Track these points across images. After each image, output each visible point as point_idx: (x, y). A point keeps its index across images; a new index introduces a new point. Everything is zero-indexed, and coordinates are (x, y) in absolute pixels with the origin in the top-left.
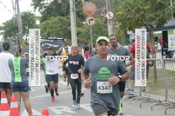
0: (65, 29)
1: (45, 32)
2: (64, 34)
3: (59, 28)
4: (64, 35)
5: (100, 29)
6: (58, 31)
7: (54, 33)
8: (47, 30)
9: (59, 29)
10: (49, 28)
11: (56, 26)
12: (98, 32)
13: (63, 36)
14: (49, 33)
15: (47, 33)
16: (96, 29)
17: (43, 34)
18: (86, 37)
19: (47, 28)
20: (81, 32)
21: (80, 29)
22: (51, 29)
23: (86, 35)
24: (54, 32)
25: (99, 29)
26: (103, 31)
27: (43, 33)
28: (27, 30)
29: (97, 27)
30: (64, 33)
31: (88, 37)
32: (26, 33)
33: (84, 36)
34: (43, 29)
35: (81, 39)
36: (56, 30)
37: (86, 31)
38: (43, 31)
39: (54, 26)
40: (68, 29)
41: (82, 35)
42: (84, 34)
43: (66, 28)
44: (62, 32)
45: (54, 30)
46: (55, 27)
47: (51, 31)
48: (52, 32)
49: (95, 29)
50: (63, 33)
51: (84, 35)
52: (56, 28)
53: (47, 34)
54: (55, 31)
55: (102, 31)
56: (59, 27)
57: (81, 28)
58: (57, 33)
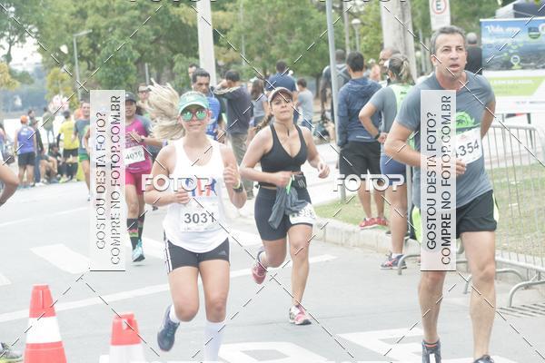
0: (160, 17)
1: (79, 27)
2: (154, 37)
3: (137, 13)
4: (156, 40)
5: (302, 14)
6: (133, 24)
7: (117, 31)
8: (90, 22)
9: (135, 17)
10: (98, 10)
11: (123, 6)
12: (292, 27)
13: (151, 43)
14: (97, 31)
15: (91, 31)
16: (286, 16)
17: (76, 35)
18: (247, 47)
19: (90, 12)
20: (224, 26)
21: (220, 14)
22: (105, 17)
23: (246, 37)
24: (114, 28)
25: (296, 13)
26: (312, 23)
27: (73, 32)
28: (10, 20)
29: (289, 6)
30: (156, 33)
31: (253, 47)
32: (8, 33)
33: (238, 44)
34: (72, 14)
35: (224, 54)
36: (124, 18)
37: (247, 24)
38: (73, 26)
39: (116, 5)
40: (170, 18)
41: (231, 37)
42: (239, 33)
43: (166, 11)
44: (148, 27)
45: (116, 19)
46: (119, 7)
47: (103, 23)
48: (107, 28)
49: (279, 15)
50: (151, 33)
51: (240, 38)
52: (122, 11)
53: (89, 35)
54: (118, 23)
55: (307, 20)
56: (136, 9)
57: (225, 10)
58: (127, 31)
